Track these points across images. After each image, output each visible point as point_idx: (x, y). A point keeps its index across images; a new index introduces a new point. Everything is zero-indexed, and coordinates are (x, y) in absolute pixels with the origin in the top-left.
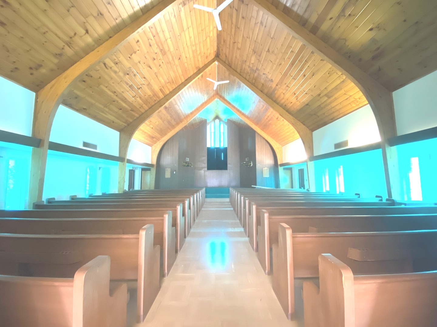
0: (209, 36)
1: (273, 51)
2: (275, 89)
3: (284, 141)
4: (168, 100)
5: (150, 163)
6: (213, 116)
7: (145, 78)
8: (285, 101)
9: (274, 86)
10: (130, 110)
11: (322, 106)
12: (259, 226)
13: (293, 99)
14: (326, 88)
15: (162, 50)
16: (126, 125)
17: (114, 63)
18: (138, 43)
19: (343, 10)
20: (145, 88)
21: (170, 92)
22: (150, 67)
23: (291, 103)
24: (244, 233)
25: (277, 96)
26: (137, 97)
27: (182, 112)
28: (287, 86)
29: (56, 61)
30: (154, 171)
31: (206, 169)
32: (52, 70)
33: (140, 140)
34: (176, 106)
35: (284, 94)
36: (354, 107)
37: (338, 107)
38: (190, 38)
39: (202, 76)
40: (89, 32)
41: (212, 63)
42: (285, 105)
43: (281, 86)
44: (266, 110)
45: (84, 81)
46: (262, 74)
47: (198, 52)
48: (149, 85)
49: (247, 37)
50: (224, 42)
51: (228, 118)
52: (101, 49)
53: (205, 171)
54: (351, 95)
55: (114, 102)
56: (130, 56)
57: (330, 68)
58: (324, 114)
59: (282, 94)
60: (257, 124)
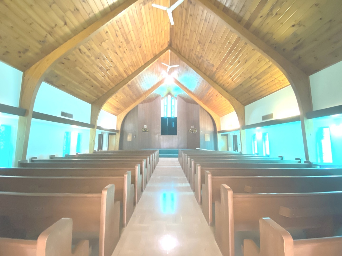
0: (164, 30)
1: (214, 42)
2: (215, 72)
3: (221, 114)
4: (130, 80)
5: (116, 129)
6: (166, 92)
7: (112, 61)
8: (223, 82)
9: (215, 69)
10: (100, 87)
11: (253, 86)
12: (203, 185)
13: (230, 80)
14: (256, 72)
15: (126, 40)
16: (96, 99)
17: (88, 49)
18: (107, 34)
19: (271, 10)
20: (112, 69)
21: (132, 73)
22: (116, 53)
23: (228, 83)
24: (191, 188)
25: (217, 77)
26: (106, 77)
27: (141, 89)
28: (225, 70)
29: (40, 46)
30: (118, 135)
31: (160, 134)
32: (37, 54)
33: (108, 111)
34: (137, 85)
35: (222, 76)
36: (277, 87)
37: (265, 87)
38: (149, 31)
39: (158, 61)
40: (67, 24)
41: (166, 51)
42: (223, 85)
43: (220, 70)
44: (208, 88)
45: (63, 63)
46: (205, 60)
47: (155, 42)
48: (115, 67)
49: (194, 31)
50: (176, 34)
51: (178, 94)
52: (77, 37)
53: (159, 136)
54: (276, 77)
55: (87, 81)
56: (100, 44)
57: (259, 56)
58: (254, 92)
59: (221, 76)
60: (200, 99)
